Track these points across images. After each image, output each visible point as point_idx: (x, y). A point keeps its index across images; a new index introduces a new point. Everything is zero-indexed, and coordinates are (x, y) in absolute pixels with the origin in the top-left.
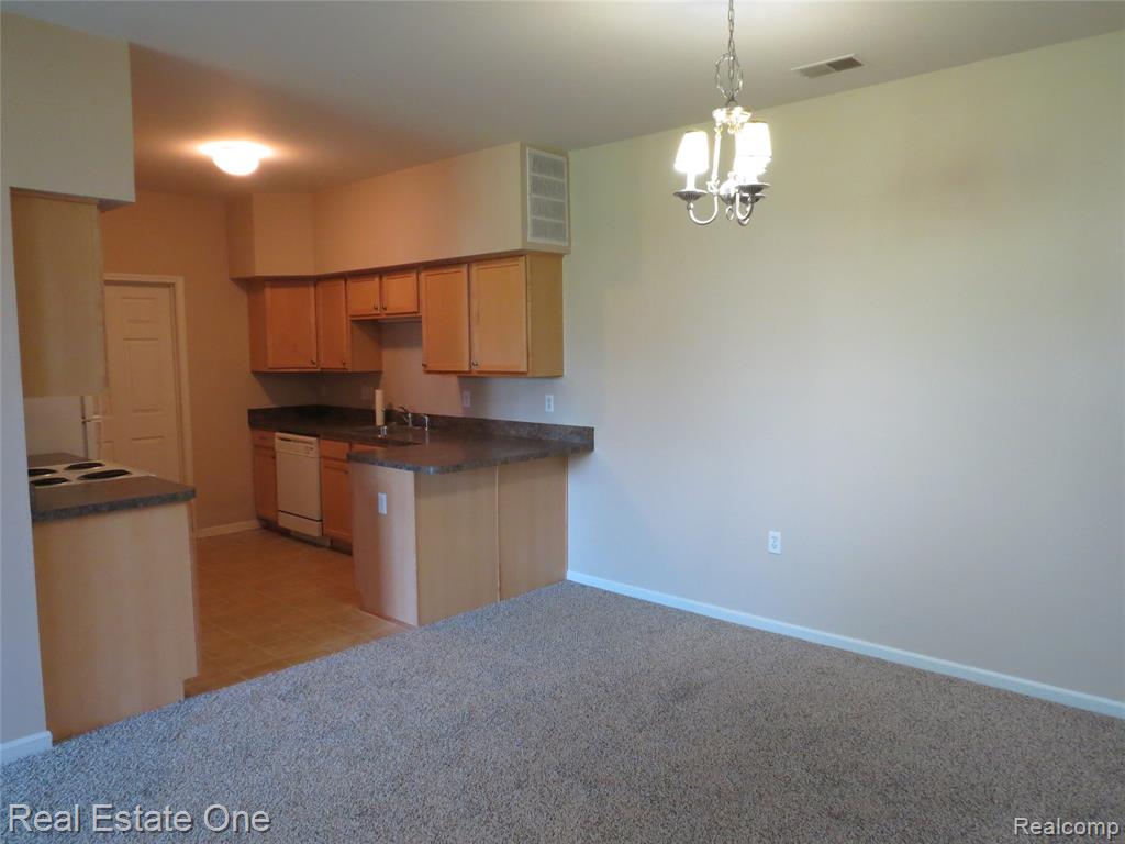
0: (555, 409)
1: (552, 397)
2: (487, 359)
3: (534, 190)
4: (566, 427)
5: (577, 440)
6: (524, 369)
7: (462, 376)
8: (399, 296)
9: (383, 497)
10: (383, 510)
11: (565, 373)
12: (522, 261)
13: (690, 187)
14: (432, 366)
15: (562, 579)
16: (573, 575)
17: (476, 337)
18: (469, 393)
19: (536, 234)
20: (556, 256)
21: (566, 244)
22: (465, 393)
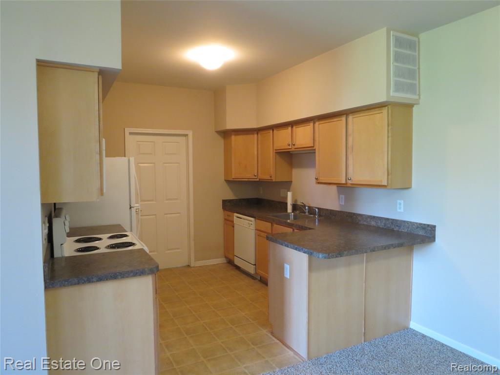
0: (402, 210)
1: (402, 202)
2: (358, 175)
3: (396, 60)
4: (413, 223)
5: (421, 233)
6: (385, 183)
7: (340, 186)
8: (302, 137)
9: (287, 267)
10: (287, 275)
11: (413, 186)
12: (385, 110)
14: (322, 180)
15: (407, 327)
17: (350, 162)
18: (343, 196)
19: (397, 90)
20: (408, 107)
21: (416, 97)
22: (341, 196)
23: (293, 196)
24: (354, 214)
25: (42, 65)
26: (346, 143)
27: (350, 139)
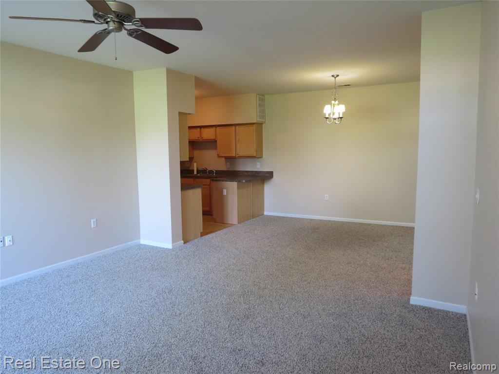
0: (259, 167)
1: (259, 164)
2: (241, 152)
3: (259, 106)
4: (264, 172)
5: (268, 175)
6: (255, 155)
7: (226, 158)
8: (208, 134)
9: (225, 191)
10: (225, 193)
11: (264, 156)
12: (255, 126)
13: (327, 116)
14: (221, 155)
15: (263, 214)
16: (266, 213)
17: (238, 147)
18: (229, 163)
19: (259, 118)
20: (261, 124)
21: (264, 121)
22: (228, 163)
23: (197, 165)
24: (235, 171)
25: (180, 113)
26: (235, 138)
27: (237, 137)
